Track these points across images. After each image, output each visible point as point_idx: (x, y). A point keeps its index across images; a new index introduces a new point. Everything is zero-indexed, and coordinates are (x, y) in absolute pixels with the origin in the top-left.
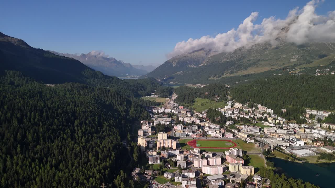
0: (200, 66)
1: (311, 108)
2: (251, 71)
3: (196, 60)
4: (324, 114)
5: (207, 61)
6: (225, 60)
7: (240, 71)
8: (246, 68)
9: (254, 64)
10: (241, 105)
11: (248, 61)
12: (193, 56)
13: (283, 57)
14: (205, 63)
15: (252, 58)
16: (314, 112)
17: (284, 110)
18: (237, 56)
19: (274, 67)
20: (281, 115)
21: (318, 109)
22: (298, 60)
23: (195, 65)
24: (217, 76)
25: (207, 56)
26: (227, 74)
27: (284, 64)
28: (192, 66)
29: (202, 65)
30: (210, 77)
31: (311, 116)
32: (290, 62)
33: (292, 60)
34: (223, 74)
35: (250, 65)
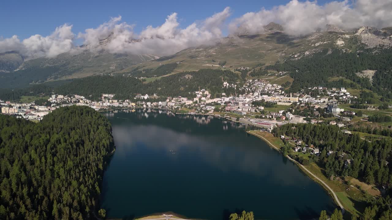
0: (15, 71)
1: (105, 93)
2: (75, 76)
3: (8, 63)
4: (111, 96)
5: (25, 65)
6: (47, 65)
7: (65, 76)
8: (70, 74)
9: (79, 70)
10: (63, 96)
11: (72, 67)
12: (4, 58)
13: (104, 64)
14: (22, 68)
15: (77, 65)
16: (107, 95)
17: (90, 96)
18: (60, 62)
19: (95, 73)
20: (89, 99)
21: (109, 94)
22: (116, 67)
23: (7, 70)
24: (40, 81)
25: (23, 60)
26: (51, 79)
27: (104, 71)
28: (3, 71)
29: (17, 70)
30: (32, 82)
31: (105, 97)
32: (109, 69)
33: (111, 68)
34: (46, 79)
35: (74, 71)
